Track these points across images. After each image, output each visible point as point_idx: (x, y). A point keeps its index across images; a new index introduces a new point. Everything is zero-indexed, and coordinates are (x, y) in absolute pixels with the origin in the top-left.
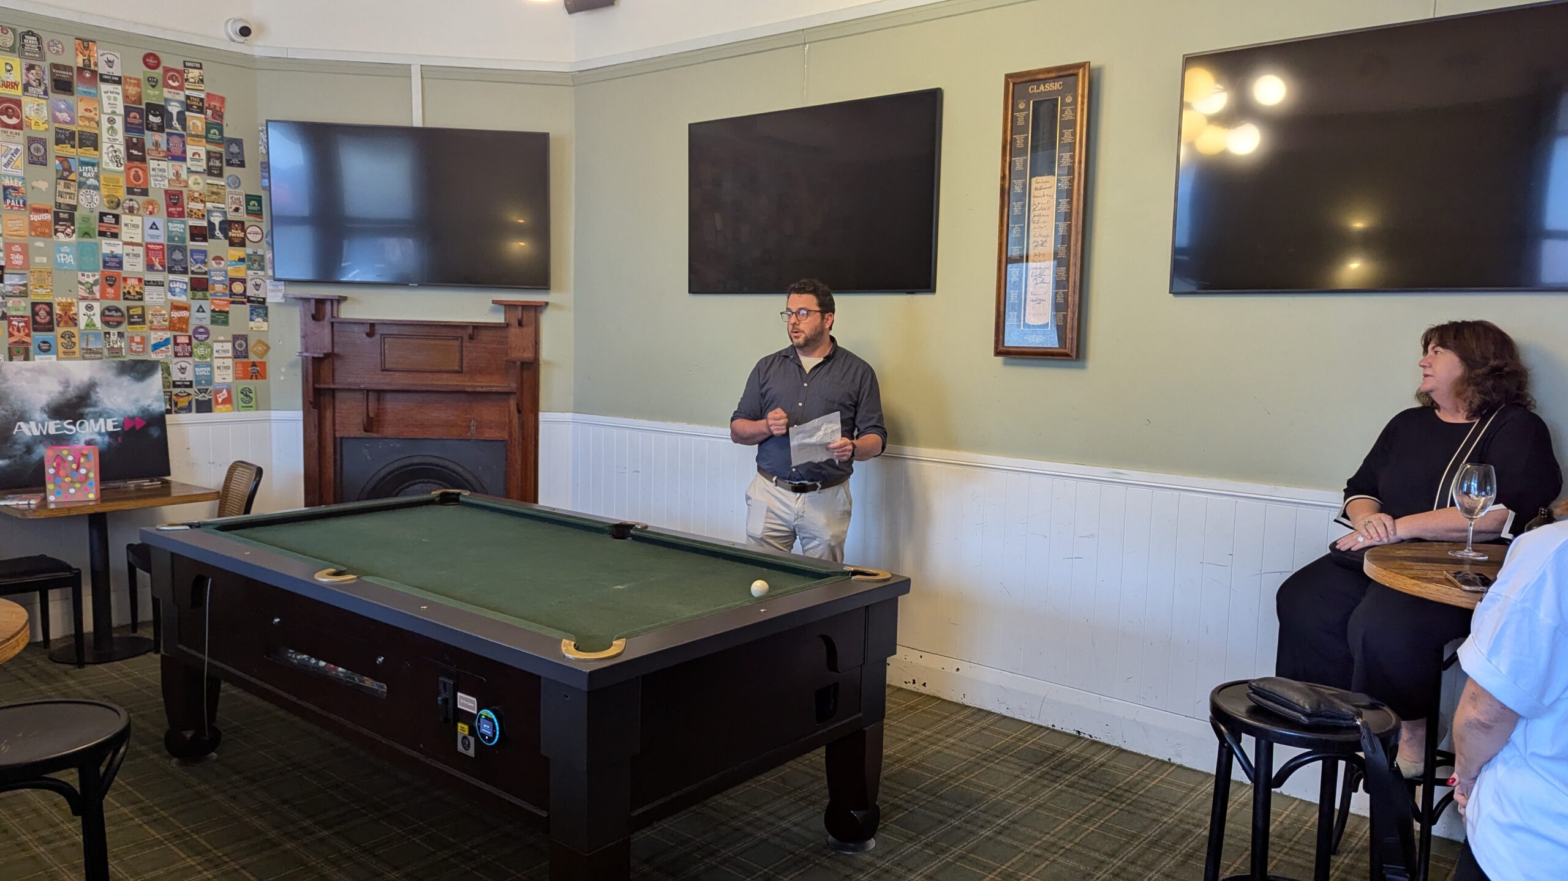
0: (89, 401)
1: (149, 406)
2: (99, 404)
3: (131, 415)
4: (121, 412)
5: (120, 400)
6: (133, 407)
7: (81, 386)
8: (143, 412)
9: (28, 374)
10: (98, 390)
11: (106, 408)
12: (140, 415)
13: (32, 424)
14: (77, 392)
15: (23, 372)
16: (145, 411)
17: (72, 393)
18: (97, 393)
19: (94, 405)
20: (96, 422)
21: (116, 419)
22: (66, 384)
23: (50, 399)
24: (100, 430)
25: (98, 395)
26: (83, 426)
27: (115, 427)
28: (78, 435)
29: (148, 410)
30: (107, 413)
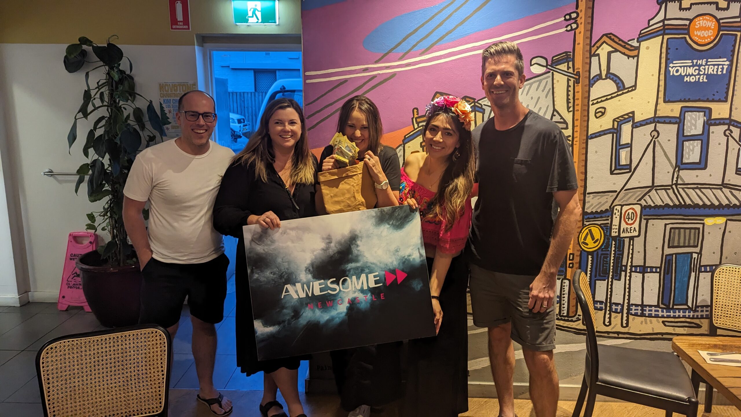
0: (350, 256)
1: (409, 256)
2: (360, 258)
3: (391, 268)
4: (382, 266)
5: (380, 252)
6: (394, 258)
7: (343, 241)
8: (404, 263)
9: (293, 233)
10: (359, 242)
11: (367, 262)
12: (401, 267)
13: (299, 285)
14: (339, 247)
15: (288, 231)
16: (405, 262)
17: (335, 248)
18: (358, 246)
19: (356, 260)
20: (358, 278)
21: (377, 273)
22: (329, 239)
23: (314, 257)
24: (362, 288)
25: (359, 248)
26: (346, 284)
27: (376, 282)
28: (341, 295)
29: (409, 260)
30: (368, 267)
